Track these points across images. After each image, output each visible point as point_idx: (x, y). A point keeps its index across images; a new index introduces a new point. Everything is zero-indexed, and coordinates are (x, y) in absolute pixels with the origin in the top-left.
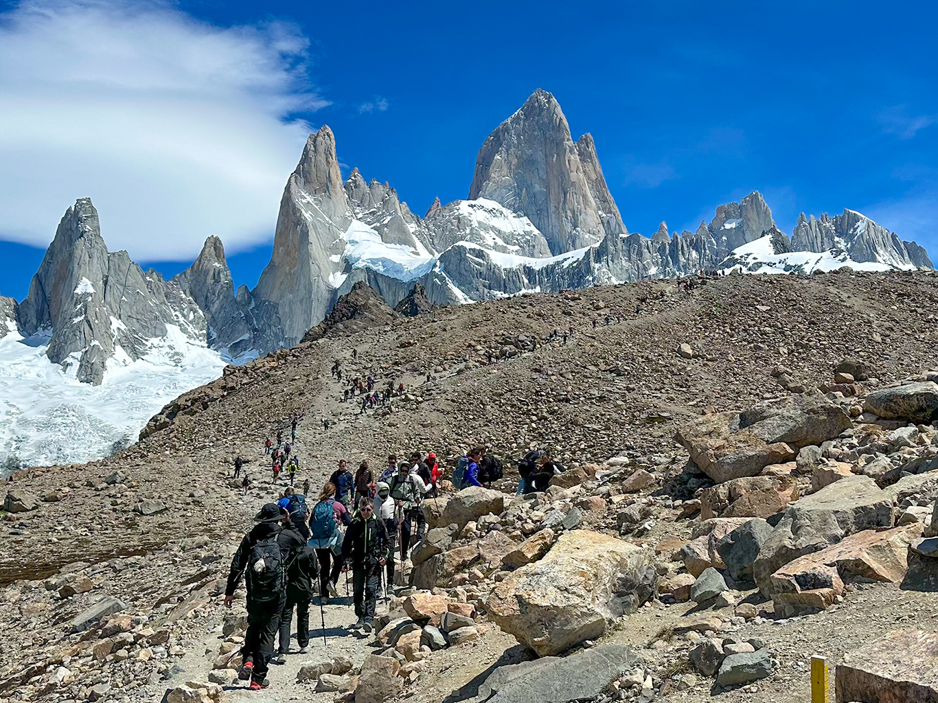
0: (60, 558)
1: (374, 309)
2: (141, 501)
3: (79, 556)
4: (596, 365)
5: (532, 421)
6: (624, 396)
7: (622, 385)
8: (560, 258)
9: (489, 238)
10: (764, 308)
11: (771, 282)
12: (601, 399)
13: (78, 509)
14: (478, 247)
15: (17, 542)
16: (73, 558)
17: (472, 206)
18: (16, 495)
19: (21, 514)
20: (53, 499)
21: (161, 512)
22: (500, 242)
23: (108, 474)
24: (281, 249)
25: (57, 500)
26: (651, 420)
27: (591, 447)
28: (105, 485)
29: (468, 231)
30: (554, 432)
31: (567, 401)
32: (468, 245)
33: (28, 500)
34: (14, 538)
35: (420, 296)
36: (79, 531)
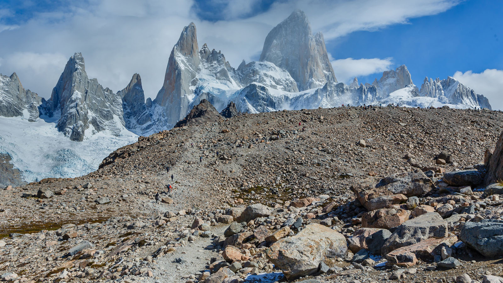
0: (62, 221)
1: (210, 113)
2: (99, 197)
3: (70, 221)
4: (318, 148)
5: (284, 173)
6: (330, 163)
7: (329, 158)
8: (302, 93)
9: (268, 81)
10: (403, 124)
11: (408, 112)
12: (319, 164)
13: (70, 199)
14: (262, 85)
15: (43, 212)
16: (67, 222)
17: (261, 65)
18: (43, 190)
19: (44, 200)
20: (58, 194)
21: (108, 203)
22: (274, 84)
23: (85, 183)
24: (168, 81)
25: (61, 194)
26: (342, 177)
27: (312, 187)
28: (83, 189)
29: (258, 77)
30: (294, 179)
31: (301, 164)
32: (257, 84)
33: (48, 193)
34: (41, 210)
35: (232, 108)
36: (71, 209)
